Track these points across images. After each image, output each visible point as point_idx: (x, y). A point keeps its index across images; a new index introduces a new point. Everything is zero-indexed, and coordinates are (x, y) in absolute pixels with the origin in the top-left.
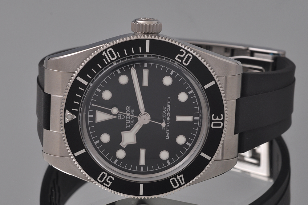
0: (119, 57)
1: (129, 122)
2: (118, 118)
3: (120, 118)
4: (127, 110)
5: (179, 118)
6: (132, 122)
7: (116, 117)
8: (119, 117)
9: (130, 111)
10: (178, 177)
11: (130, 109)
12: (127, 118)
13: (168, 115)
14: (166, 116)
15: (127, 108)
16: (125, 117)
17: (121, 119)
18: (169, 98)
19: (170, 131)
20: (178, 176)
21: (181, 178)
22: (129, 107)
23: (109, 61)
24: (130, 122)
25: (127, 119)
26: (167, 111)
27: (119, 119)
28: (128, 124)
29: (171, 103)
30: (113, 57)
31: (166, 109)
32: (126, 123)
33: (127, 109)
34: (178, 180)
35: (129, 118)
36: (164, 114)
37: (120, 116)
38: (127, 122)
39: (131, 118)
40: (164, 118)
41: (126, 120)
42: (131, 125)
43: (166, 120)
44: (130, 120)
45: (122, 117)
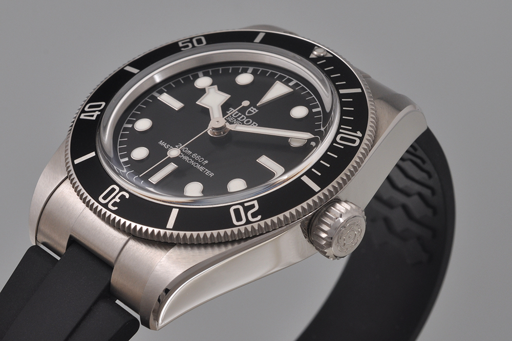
0: (335, 144)
1: (235, 115)
3: (252, 109)
4: (252, 123)
6: (230, 119)
7: (258, 105)
8: (255, 109)
10: (97, 113)
12: (243, 116)
13: (190, 160)
15: (255, 125)
16: (247, 114)
17: (250, 109)
18: (212, 175)
23: (341, 131)
24: (232, 117)
25: (240, 116)
29: (202, 173)
30: (343, 139)
31: (200, 163)
32: (237, 112)
33: (254, 123)
34: (94, 111)
35: (239, 119)
36: (198, 157)
37: (255, 111)
38: (237, 114)
39: (237, 120)
40: (191, 154)
41: (240, 114)
43: (186, 154)
44: (235, 118)
45: (250, 112)
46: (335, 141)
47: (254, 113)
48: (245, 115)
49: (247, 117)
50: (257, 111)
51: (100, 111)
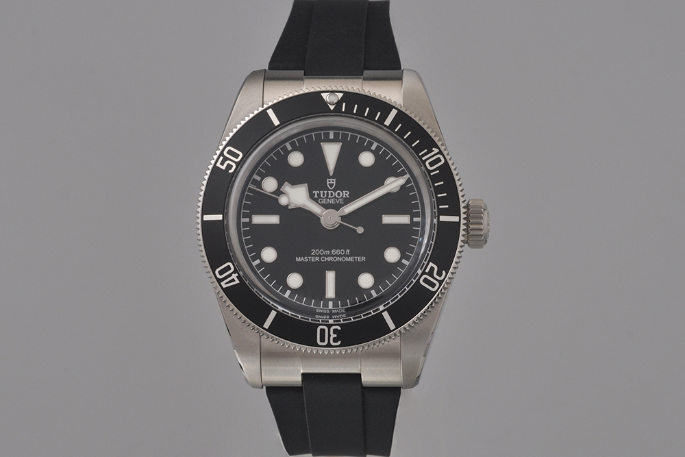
0: (432, 174)
1: (324, 195)
2: (330, 177)
5: (331, 276)
6: (324, 202)
7: (331, 175)
8: (331, 180)
9: (342, 198)
11: (345, 197)
12: (330, 192)
13: (335, 259)
14: (333, 256)
15: (346, 193)
17: (328, 183)
18: (364, 259)
19: (310, 263)
21: (233, 280)
22: (347, 195)
23: (424, 159)
24: (323, 198)
25: (328, 194)
26: (342, 256)
27: (328, 180)
28: (319, 195)
29: (356, 263)
30: (432, 164)
31: (345, 255)
32: (322, 192)
33: (344, 192)
34: (230, 275)
35: (330, 197)
36: (338, 252)
38: (324, 194)
39: (330, 199)
40: (331, 253)
41: (325, 192)
42: (318, 199)
43: (327, 256)
44: (327, 197)
45: (331, 185)
46: (429, 172)
47: (334, 183)
48: (330, 190)
49: (335, 190)
50: (334, 180)
51: (234, 272)
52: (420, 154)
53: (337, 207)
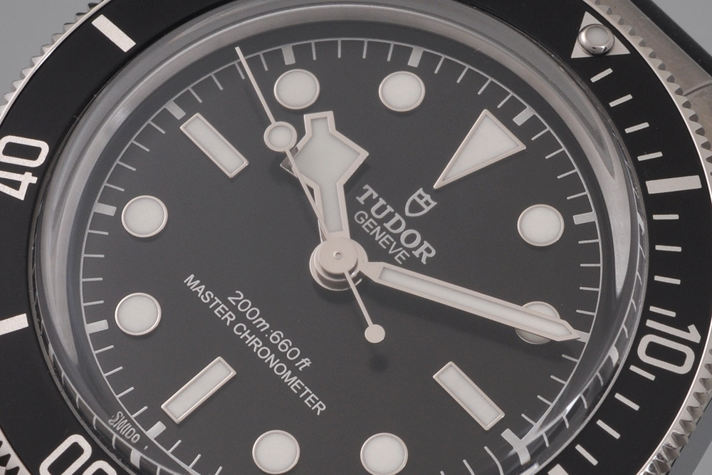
0: (633, 368)
1: (379, 211)
2: (428, 189)
3: (421, 197)
4: (422, 244)
5: (217, 374)
6: (366, 224)
7: (435, 186)
8: (427, 197)
9: (409, 250)
10: (28, 179)
11: (417, 254)
12: (397, 217)
14: (266, 342)
15: (428, 250)
16: (407, 213)
17: (415, 196)
18: (320, 407)
19: (206, 310)
20: (34, 180)
21: (16, 185)
22: (425, 255)
23: (650, 323)
24: (371, 216)
25: (390, 216)
26: (284, 360)
27: (421, 191)
28: (371, 202)
30: (653, 350)
31: (291, 365)
32: (382, 202)
33: (426, 244)
34: (21, 170)
35: (388, 225)
36: (284, 344)
37: (427, 203)
38: (383, 208)
39: (383, 229)
40: (268, 332)
41: (389, 209)
42: (359, 207)
43: (254, 331)
44: (380, 222)
45: (415, 207)
46: (633, 358)
47: (427, 209)
48: (403, 214)
49: (411, 223)
50: (433, 204)
51: (34, 171)
52: (653, 309)
53: (376, 253)
